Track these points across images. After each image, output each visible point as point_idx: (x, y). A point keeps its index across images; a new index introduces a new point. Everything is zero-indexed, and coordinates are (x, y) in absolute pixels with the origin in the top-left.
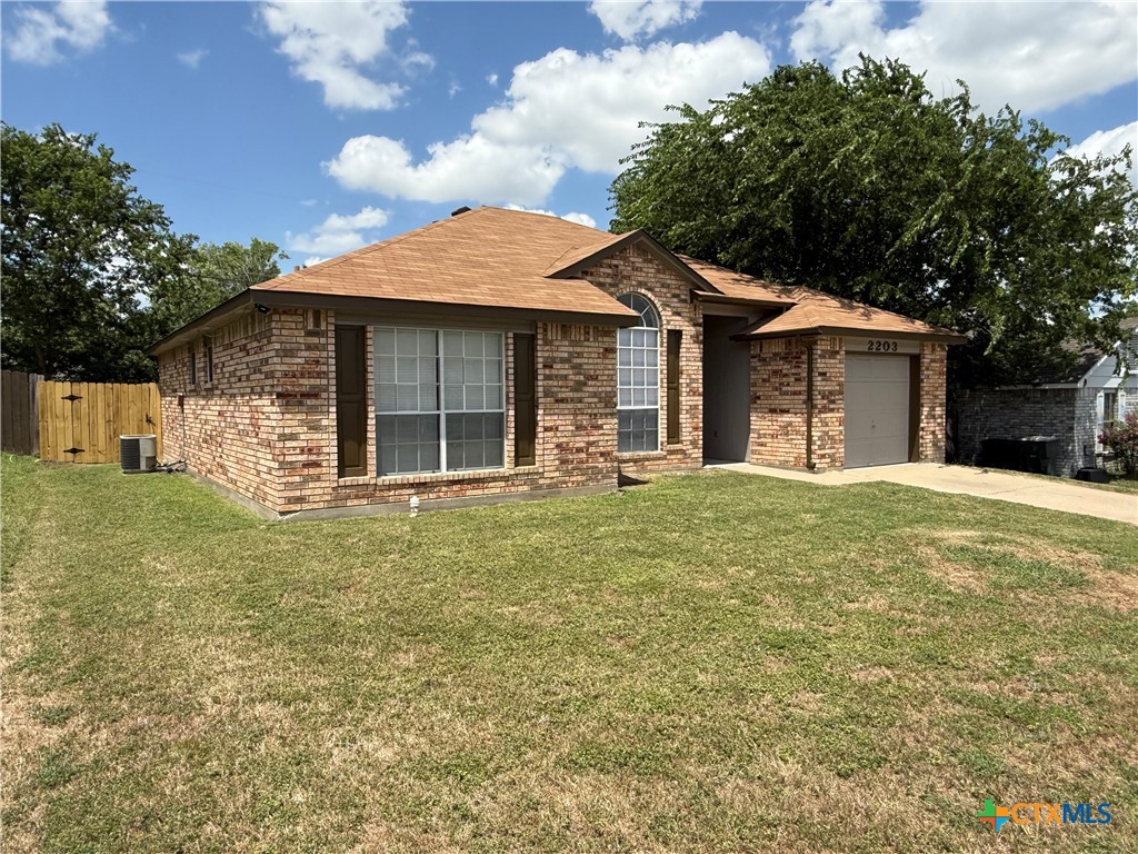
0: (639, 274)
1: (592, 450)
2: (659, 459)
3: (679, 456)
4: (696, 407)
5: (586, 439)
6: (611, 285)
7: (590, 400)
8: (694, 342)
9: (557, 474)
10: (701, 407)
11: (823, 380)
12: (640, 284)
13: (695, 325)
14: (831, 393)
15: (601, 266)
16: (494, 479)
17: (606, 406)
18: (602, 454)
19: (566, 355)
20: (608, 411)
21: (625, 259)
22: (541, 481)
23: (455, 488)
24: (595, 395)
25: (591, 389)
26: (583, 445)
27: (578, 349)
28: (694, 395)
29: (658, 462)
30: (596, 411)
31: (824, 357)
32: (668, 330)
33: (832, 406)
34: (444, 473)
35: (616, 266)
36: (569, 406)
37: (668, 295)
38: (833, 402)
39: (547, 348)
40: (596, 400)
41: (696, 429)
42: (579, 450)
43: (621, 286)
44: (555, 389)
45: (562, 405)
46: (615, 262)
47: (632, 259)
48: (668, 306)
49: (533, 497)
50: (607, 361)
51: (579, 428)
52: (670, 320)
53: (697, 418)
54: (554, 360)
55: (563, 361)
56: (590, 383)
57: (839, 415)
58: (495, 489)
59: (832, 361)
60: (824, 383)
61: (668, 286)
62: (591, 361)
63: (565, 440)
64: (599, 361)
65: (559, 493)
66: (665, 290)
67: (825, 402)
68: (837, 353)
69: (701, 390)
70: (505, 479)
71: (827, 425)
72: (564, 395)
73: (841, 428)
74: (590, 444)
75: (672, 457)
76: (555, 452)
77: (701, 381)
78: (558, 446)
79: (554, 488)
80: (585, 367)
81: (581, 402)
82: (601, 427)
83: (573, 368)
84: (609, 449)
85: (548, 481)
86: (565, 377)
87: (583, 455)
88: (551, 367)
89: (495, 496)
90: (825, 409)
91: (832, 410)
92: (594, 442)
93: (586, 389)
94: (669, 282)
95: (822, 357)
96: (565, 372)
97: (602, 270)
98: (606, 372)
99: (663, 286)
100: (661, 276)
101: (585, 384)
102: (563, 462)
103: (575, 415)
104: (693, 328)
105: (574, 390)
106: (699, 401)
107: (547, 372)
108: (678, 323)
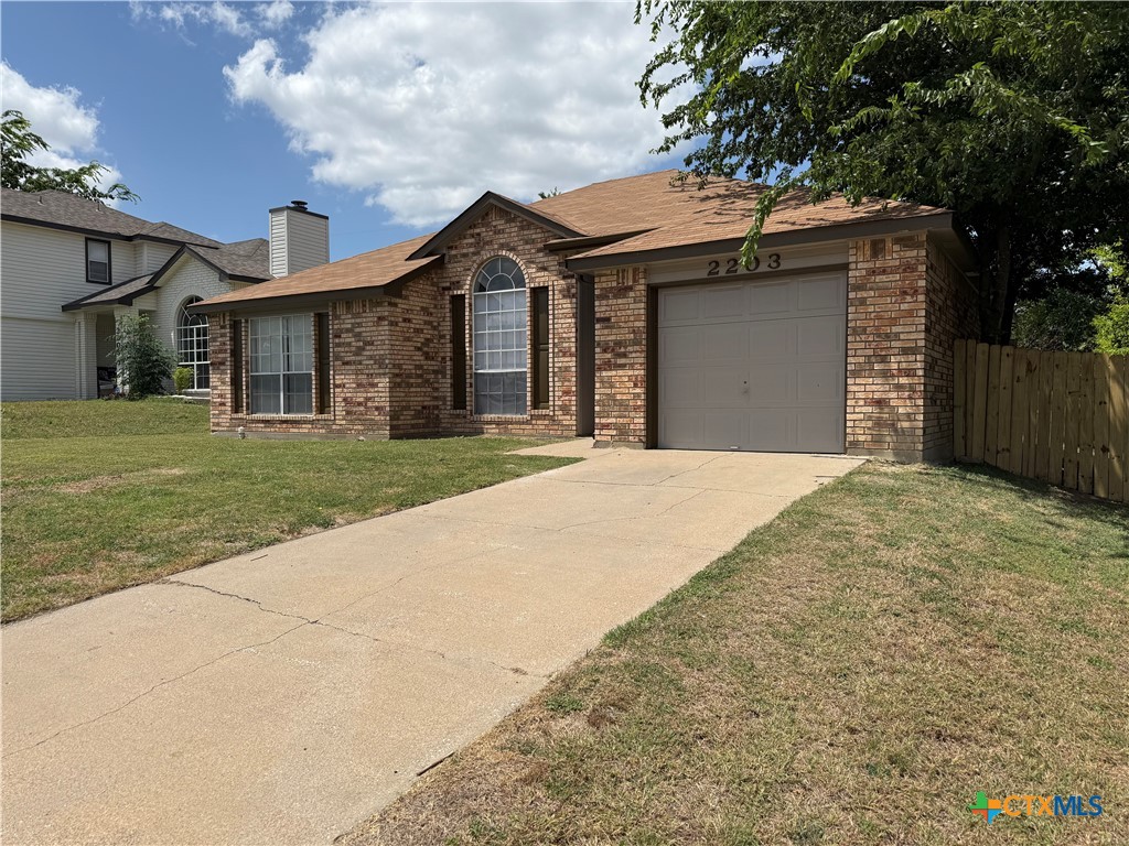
0: (501, 236)
1: (369, 404)
2: (523, 423)
3: (546, 422)
4: (567, 369)
5: (365, 395)
6: (474, 254)
7: (368, 362)
8: (564, 297)
9: (344, 422)
10: (574, 369)
11: (607, 328)
12: (502, 246)
13: (564, 278)
14: (618, 343)
15: (465, 238)
16: (305, 422)
17: (380, 368)
18: (377, 408)
19: (349, 326)
20: (381, 371)
21: (487, 225)
22: (334, 427)
23: (284, 426)
24: (371, 358)
25: (368, 353)
26: (362, 400)
27: (358, 320)
28: (564, 356)
29: (523, 427)
30: (372, 371)
31: (607, 298)
32: (531, 289)
33: (622, 361)
34: (282, 415)
35: (479, 234)
36: (353, 367)
37: (533, 251)
38: (624, 355)
39: (336, 322)
40: (372, 362)
41: (566, 393)
42: (360, 404)
43: (483, 252)
44: (342, 354)
45: (348, 367)
46: (478, 231)
47: (494, 223)
48: (533, 262)
49: (327, 438)
50: (380, 328)
51: (359, 385)
52: (535, 277)
53: (570, 381)
54: (341, 331)
55: (348, 331)
56: (368, 348)
57: (636, 373)
58: (305, 429)
59: (620, 301)
60: (606, 332)
61: (533, 242)
62: (368, 329)
63: (349, 395)
64: (374, 328)
65: (345, 437)
66: (528, 247)
67: (609, 356)
68: (630, 288)
69: (573, 349)
70: (311, 422)
71: (611, 387)
72: (348, 359)
73: (638, 390)
74: (368, 399)
75: (539, 422)
76: (343, 404)
77: (573, 340)
78: (345, 400)
79: (342, 432)
80: (364, 334)
81: (360, 364)
82: (374, 385)
83: (355, 336)
84: (382, 404)
85: (338, 427)
86: (349, 344)
87: (362, 408)
88: (340, 337)
89: (305, 434)
90: (608, 366)
91: (622, 366)
92: (370, 398)
93: (365, 353)
94: (534, 236)
95: (604, 297)
96: (348, 340)
97: (466, 241)
98: (380, 338)
99: (527, 243)
100: (525, 232)
101: (364, 349)
102: (348, 413)
103: (357, 374)
104: (562, 282)
105: (356, 354)
106: (572, 363)
107: (337, 341)
108: (543, 279)
